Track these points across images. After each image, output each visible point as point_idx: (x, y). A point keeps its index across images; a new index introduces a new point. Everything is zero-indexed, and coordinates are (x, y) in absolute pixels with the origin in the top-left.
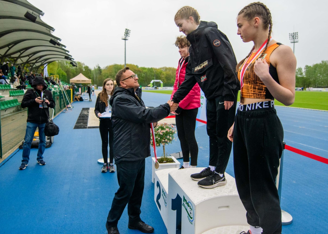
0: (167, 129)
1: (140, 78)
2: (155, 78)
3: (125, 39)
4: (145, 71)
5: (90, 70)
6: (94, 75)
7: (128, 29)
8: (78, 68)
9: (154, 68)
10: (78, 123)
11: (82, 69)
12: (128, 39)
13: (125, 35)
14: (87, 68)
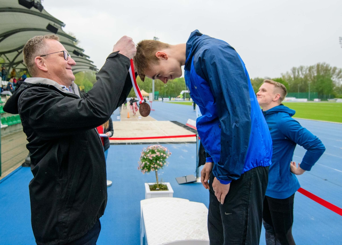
0: (158, 154)
1: (170, 88)
2: (185, 88)
4: (175, 81)
7: (156, 37)
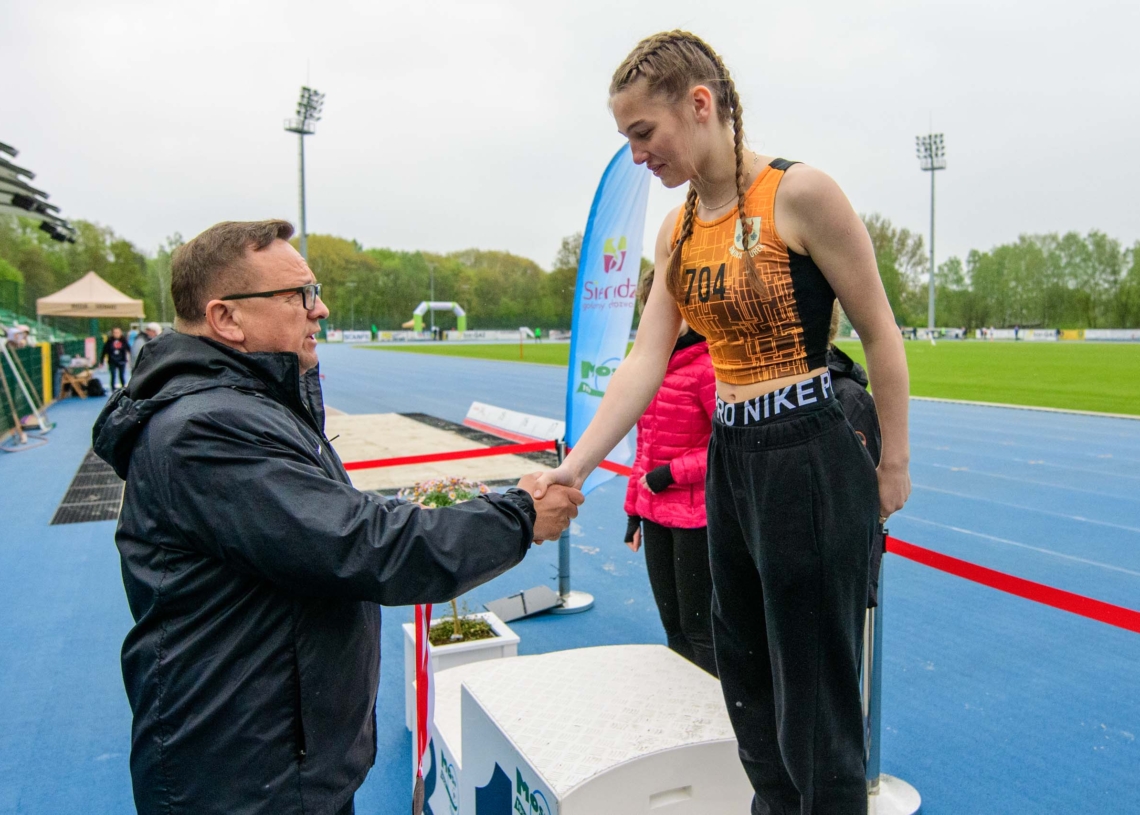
1: (372, 293)
2: (432, 293)
3: (301, 132)
4: (388, 264)
5: (140, 260)
6: (162, 280)
7: (313, 87)
8: (80, 248)
9: (427, 254)
10: (73, 495)
11: (102, 252)
12: (312, 130)
13: (299, 112)
14: (124, 249)
